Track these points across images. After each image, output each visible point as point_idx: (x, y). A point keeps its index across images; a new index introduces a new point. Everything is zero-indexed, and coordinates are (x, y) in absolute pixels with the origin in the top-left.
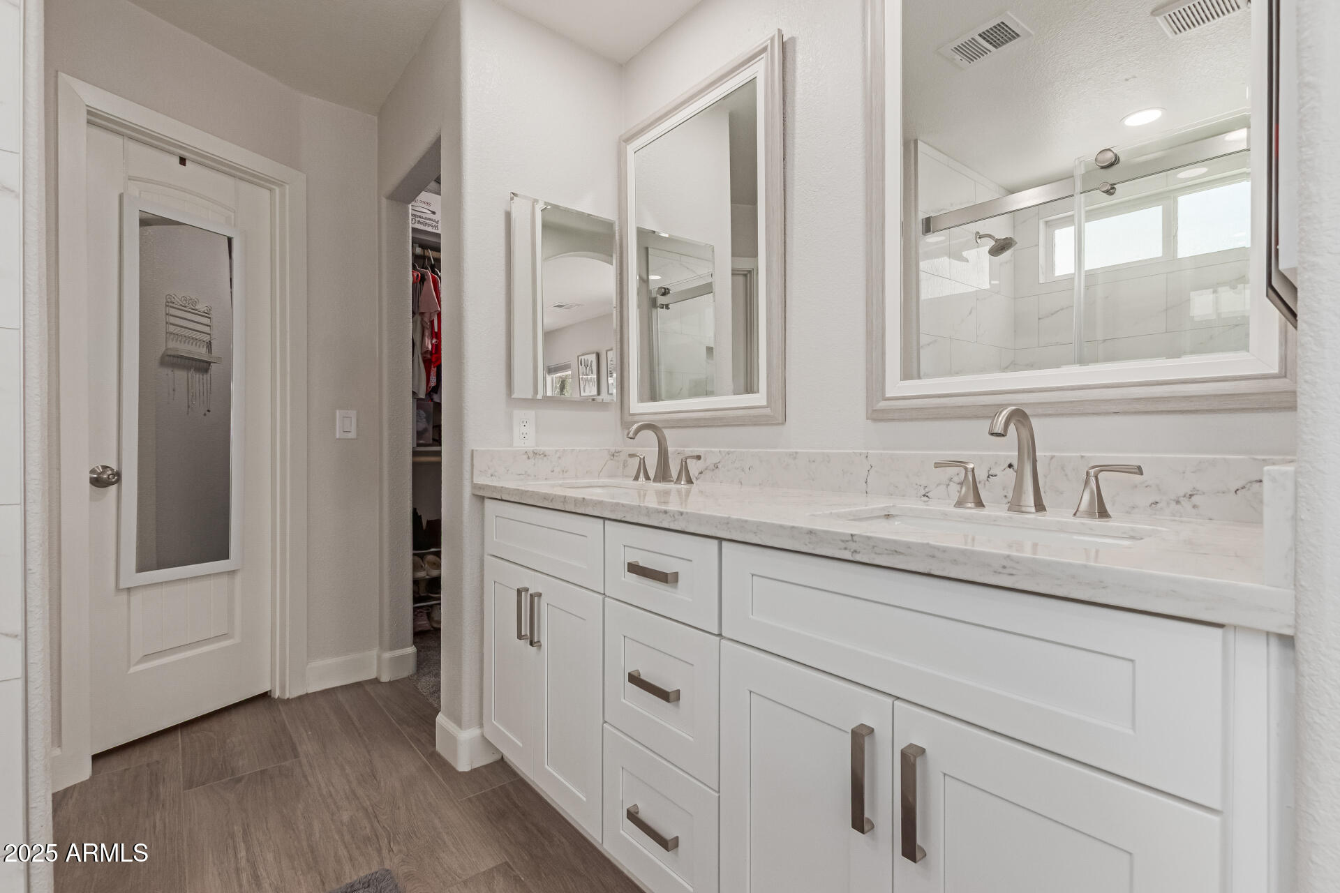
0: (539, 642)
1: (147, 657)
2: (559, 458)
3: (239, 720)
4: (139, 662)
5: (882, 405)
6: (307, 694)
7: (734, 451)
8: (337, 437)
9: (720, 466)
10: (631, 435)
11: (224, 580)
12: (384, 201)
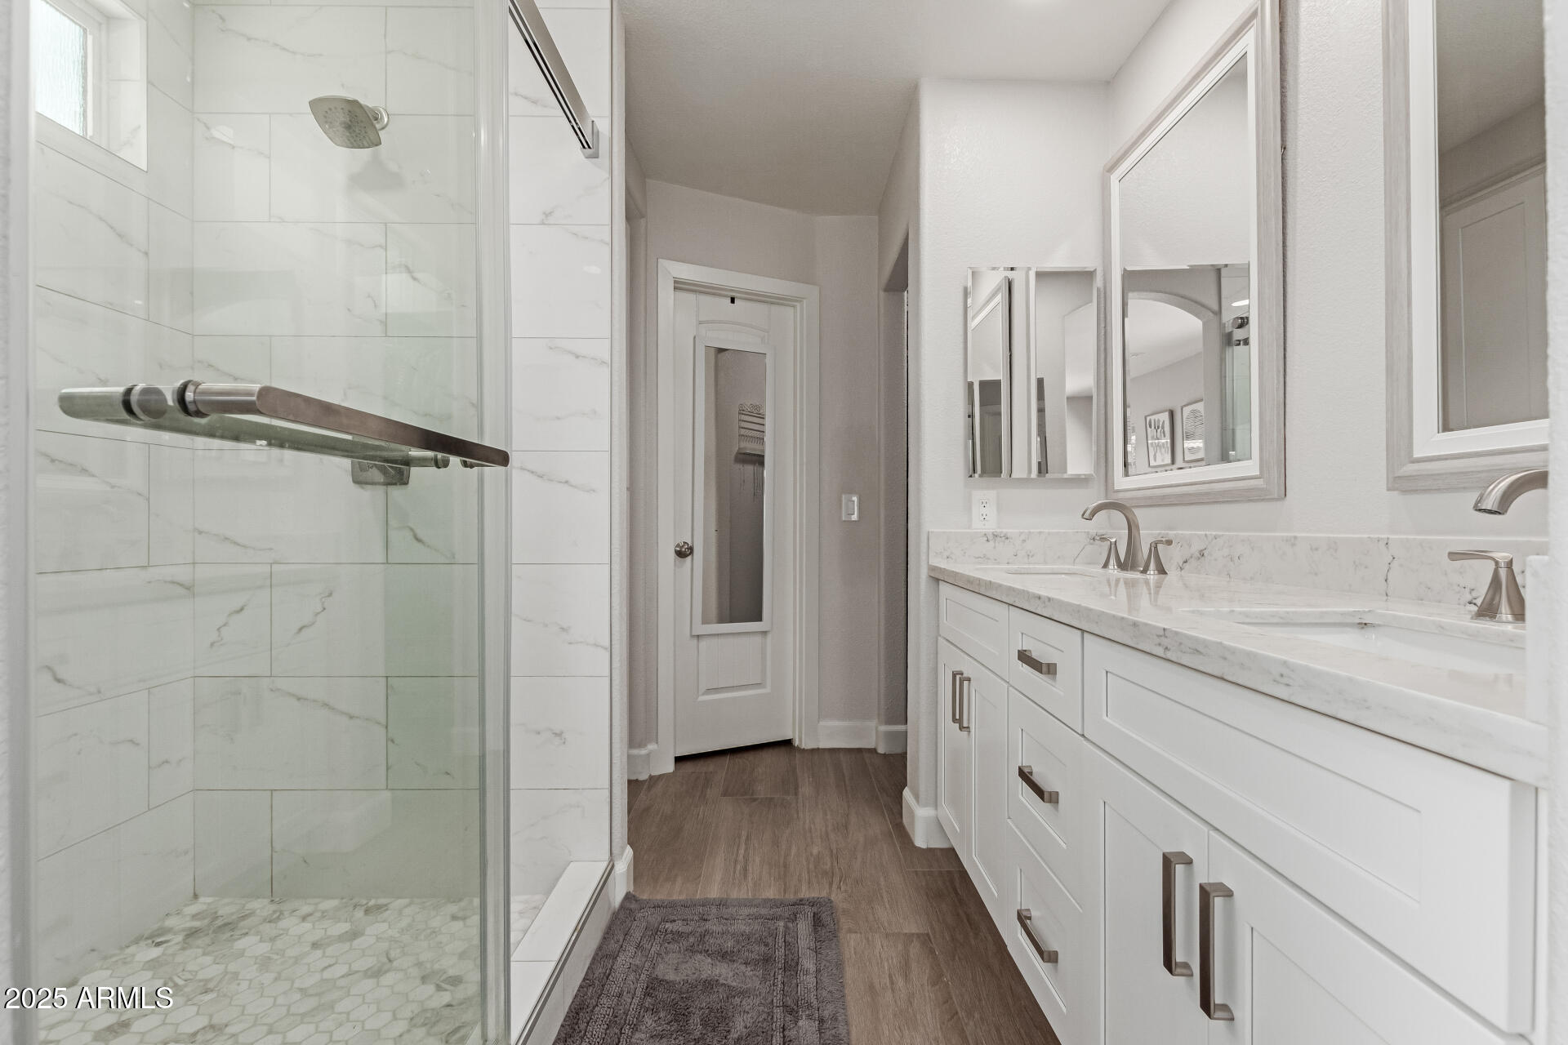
0: (968, 727)
1: (709, 691)
2: (1024, 541)
3: (767, 756)
4: (703, 694)
5: (1410, 469)
6: (818, 749)
7: (1223, 535)
8: (843, 519)
9: (1205, 554)
10: (1087, 515)
11: (758, 639)
12: (882, 293)
